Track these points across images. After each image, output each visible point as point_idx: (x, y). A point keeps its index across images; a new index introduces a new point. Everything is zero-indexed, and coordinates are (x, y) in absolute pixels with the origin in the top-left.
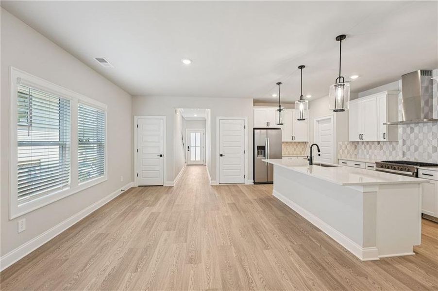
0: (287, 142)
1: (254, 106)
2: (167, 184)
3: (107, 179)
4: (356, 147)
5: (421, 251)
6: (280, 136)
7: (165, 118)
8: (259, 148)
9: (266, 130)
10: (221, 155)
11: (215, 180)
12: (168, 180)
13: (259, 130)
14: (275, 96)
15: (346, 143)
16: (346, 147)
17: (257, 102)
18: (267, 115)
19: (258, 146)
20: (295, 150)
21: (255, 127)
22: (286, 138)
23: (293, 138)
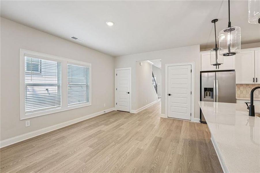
2: (131, 111)
3: (91, 105)
6: (234, 78)
7: (130, 68)
9: (214, 73)
10: (170, 95)
11: (164, 113)
19: (205, 88)
21: (202, 71)
23: (255, 80)
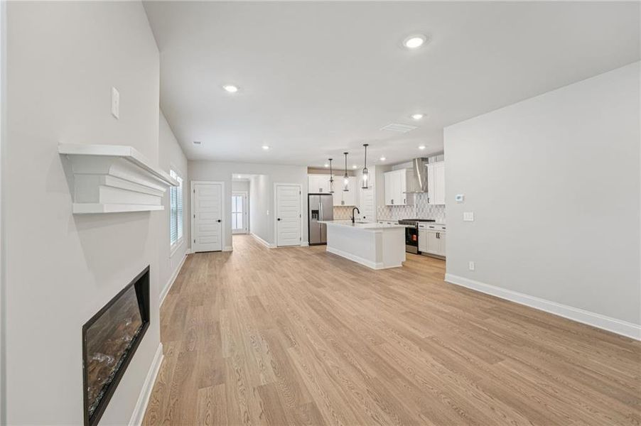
0: (337, 207)
1: (309, 173)
2: (225, 249)
4: (390, 210)
5: (406, 265)
6: (331, 201)
7: (223, 183)
8: (313, 212)
9: (318, 196)
10: (279, 220)
11: (273, 243)
12: (226, 245)
13: (313, 196)
14: (327, 166)
15: (383, 207)
16: (383, 210)
17: (311, 170)
18: (319, 182)
20: (344, 213)
21: (309, 193)
22: (336, 203)
23: (343, 203)
